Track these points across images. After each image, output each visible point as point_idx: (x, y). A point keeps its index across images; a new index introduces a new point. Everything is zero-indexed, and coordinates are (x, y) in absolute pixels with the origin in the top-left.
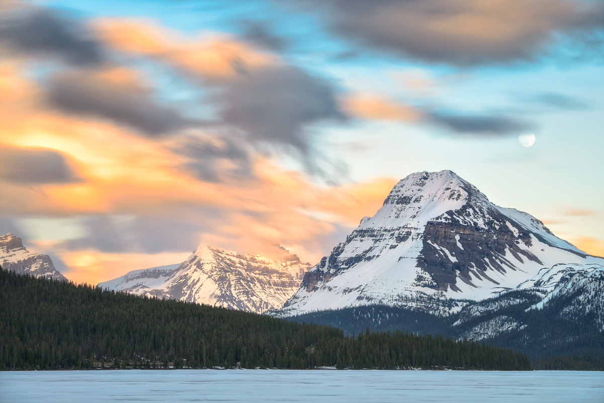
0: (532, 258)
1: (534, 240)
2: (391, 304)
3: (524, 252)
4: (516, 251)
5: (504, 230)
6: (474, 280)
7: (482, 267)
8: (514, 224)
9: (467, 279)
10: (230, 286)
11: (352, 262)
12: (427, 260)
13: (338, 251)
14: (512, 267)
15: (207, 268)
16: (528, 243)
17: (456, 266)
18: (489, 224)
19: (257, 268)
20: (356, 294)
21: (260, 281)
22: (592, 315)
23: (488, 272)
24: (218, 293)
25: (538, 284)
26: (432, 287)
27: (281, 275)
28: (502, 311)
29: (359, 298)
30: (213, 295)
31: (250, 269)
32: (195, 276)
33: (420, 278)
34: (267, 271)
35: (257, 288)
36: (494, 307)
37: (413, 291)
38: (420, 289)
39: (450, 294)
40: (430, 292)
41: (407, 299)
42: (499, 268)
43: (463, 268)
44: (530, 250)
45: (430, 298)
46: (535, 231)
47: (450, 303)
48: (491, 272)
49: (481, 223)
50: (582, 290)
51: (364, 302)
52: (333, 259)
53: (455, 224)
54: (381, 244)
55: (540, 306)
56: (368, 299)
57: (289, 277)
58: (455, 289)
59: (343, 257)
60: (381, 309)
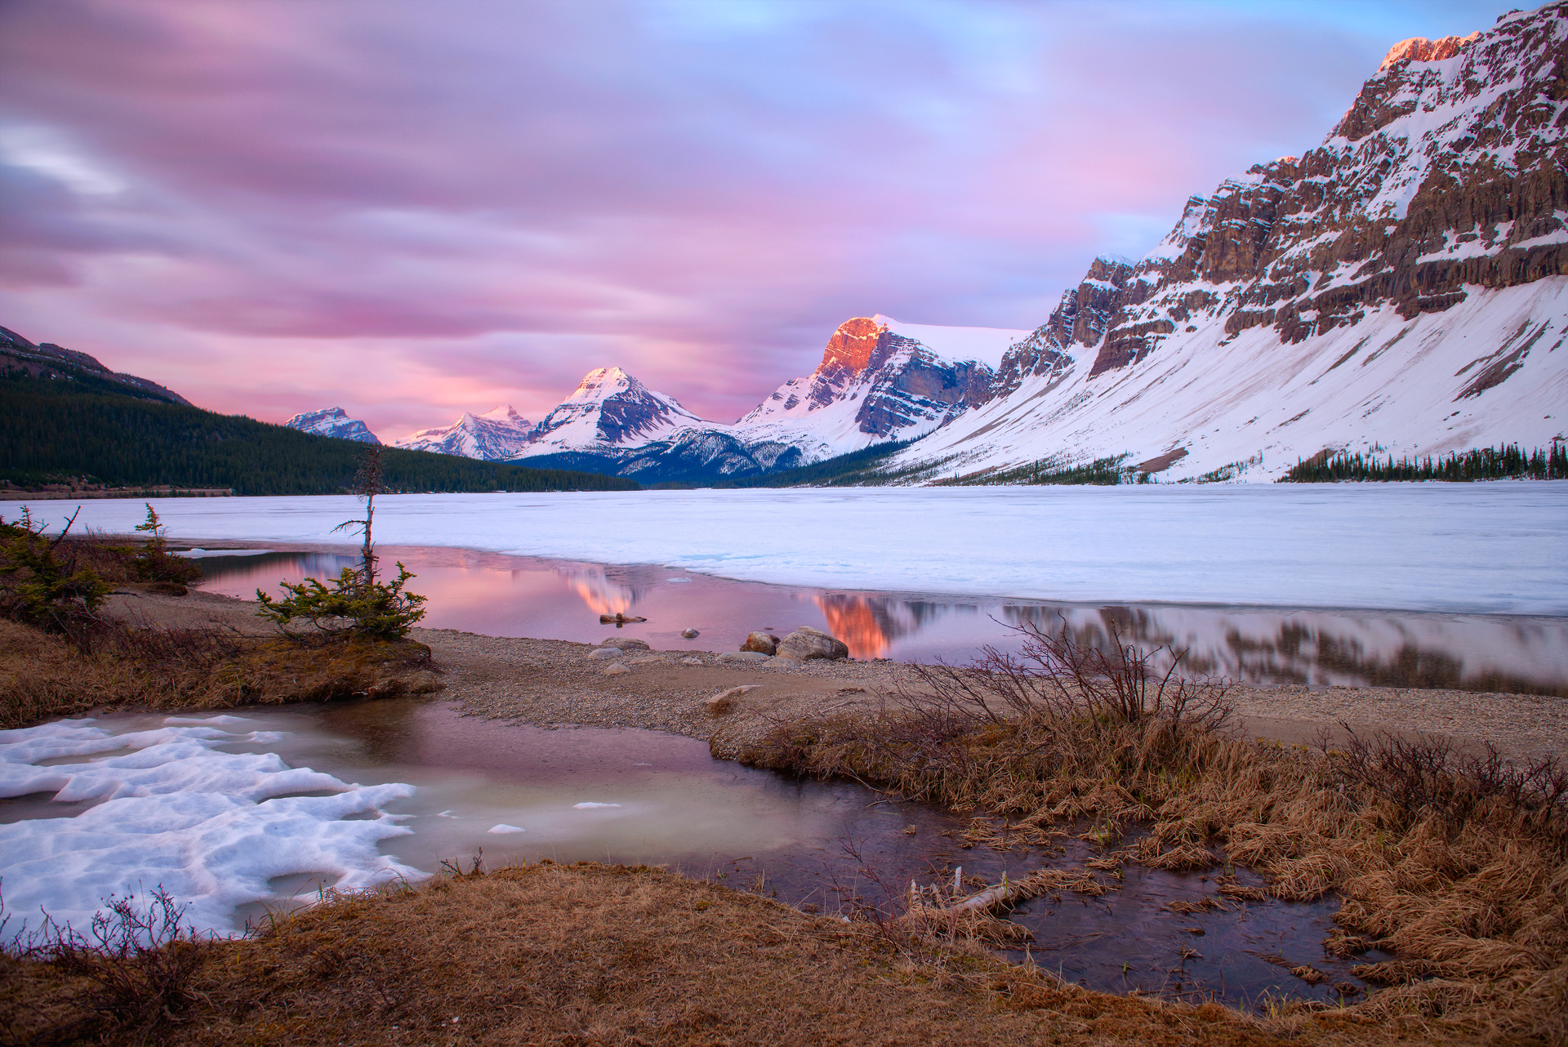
0: (669, 422)
1: (670, 411)
2: (581, 451)
3: (663, 419)
4: (659, 418)
5: (652, 405)
6: (633, 436)
7: (638, 428)
8: (658, 401)
9: (629, 436)
10: (484, 440)
11: (558, 425)
12: (603, 424)
13: (550, 418)
14: (656, 428)
15: (470, 429)
16: (667, 413)
17: (622, 427)
18: (643, 401)
19: (503, 429)
20: (560, 445)
21: (504, 437)
22: (699, 456)
23: (642, 431)
24: (477, 445)
25: (671, 438)
26: (607, 440)
27: (518, 433)
28: (647, 455)
29: (562, 448)
30: (474, 446)
31: (498, 429)
32: (462, 434)
33: (599, 435)
34: (509, 431)
35: (503, 441)
36: (643, 452)
37: (595, 444)
38: (599, 441)
39: (618, 444)
40: (605, 443)
41: (591, 448)
42: (648, 428)
43: (626, 428)
44: (668, 417)
45: (605, 447)
46: (671, 405)
47: (618, 450)
48: (644, 431)
49: (637, 401)
50: (693, 442)
51: (565, 450)
52: (547, 423)
53: (621, 401)
54: (577, 414)
55: (669, 451)
56: (567, 448)
57: (523, 434)
58: (621, 441)
59: (553, 422)
60: (575, 454)
